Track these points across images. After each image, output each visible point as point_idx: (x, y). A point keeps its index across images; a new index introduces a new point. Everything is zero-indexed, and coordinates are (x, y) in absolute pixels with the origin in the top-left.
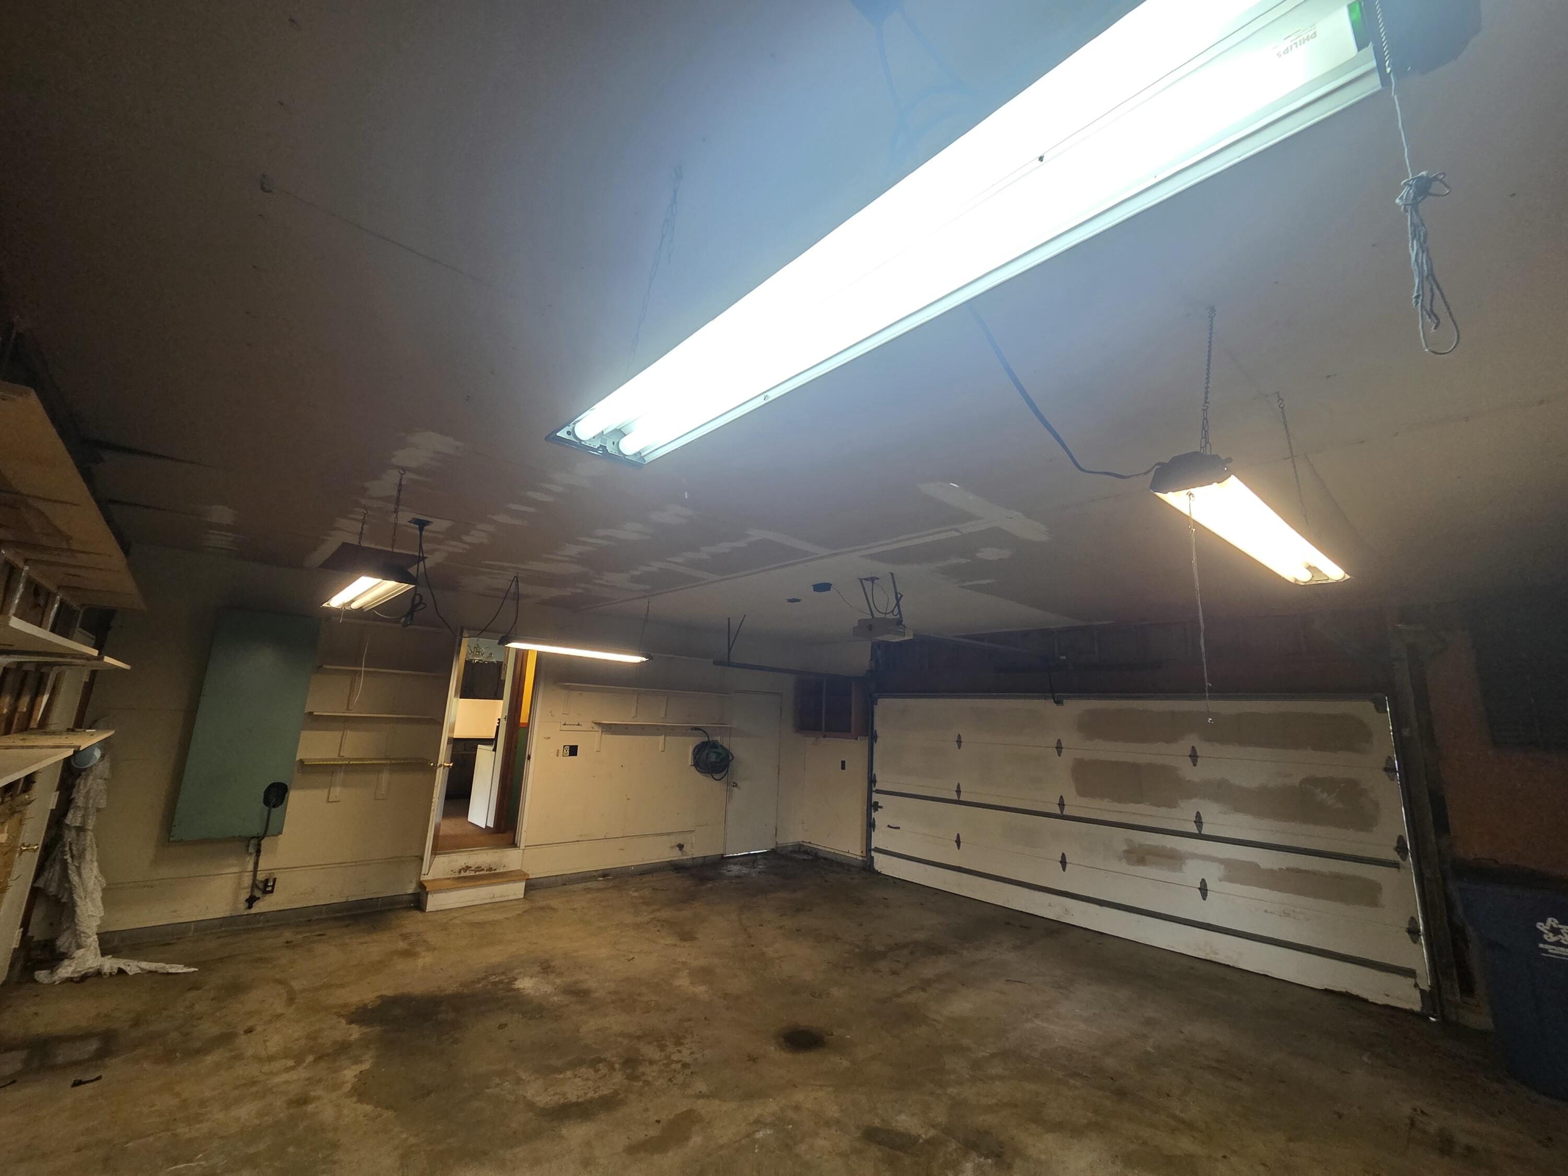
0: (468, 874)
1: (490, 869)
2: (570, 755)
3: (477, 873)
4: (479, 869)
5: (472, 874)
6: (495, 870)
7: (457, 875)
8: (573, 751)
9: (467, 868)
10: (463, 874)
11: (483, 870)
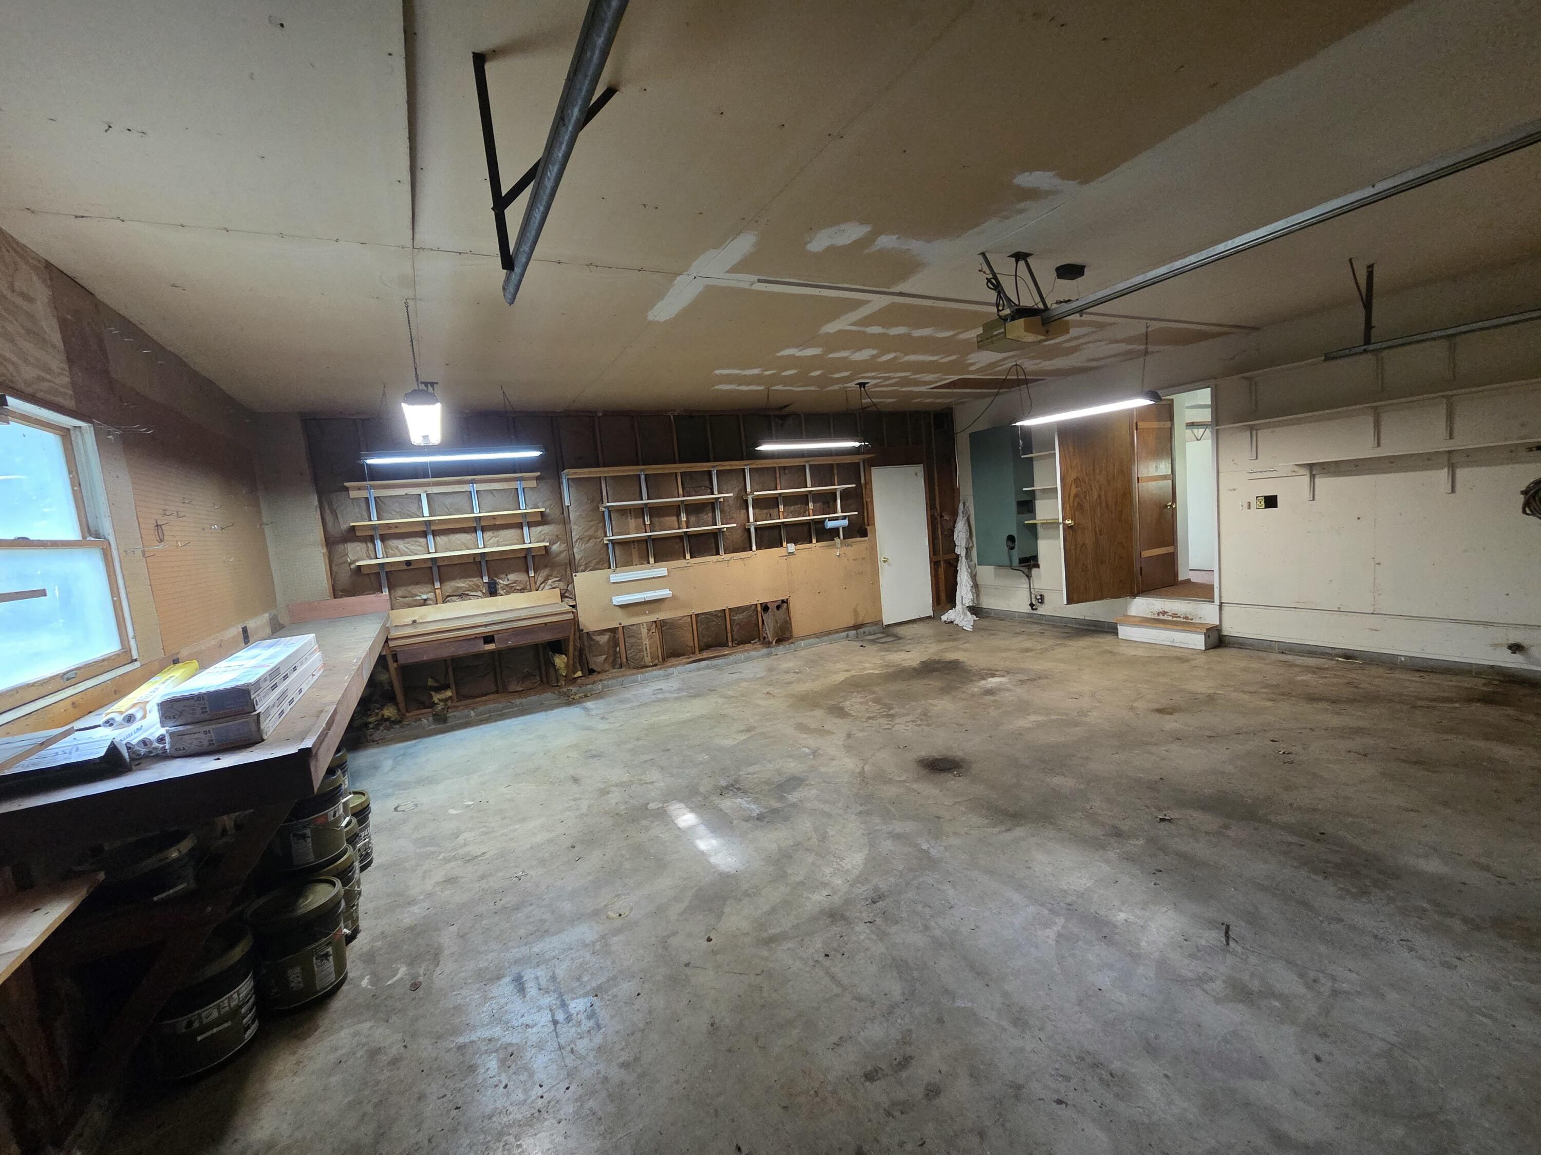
0: (1165, 617)
1: (1186, 618)
2: (1265, 508)
3: (1175, 619)
4: (1175, 615)
5: (1170, 618)
6: (1192, 619)
7: (1156, 617)
8: (1271, 502)
9: (1164, 613)
10: (1161, 617)
11: (1179, 617)
